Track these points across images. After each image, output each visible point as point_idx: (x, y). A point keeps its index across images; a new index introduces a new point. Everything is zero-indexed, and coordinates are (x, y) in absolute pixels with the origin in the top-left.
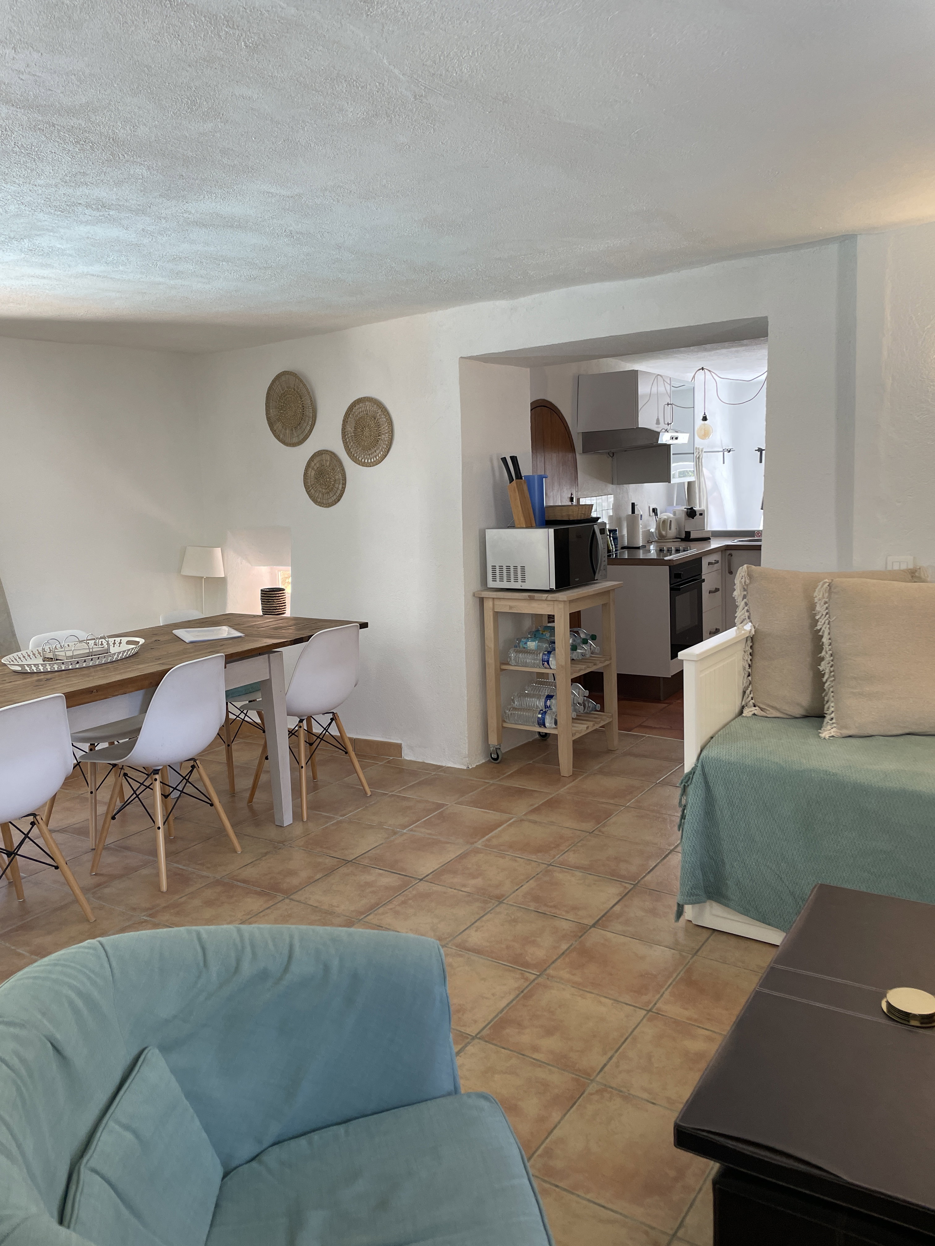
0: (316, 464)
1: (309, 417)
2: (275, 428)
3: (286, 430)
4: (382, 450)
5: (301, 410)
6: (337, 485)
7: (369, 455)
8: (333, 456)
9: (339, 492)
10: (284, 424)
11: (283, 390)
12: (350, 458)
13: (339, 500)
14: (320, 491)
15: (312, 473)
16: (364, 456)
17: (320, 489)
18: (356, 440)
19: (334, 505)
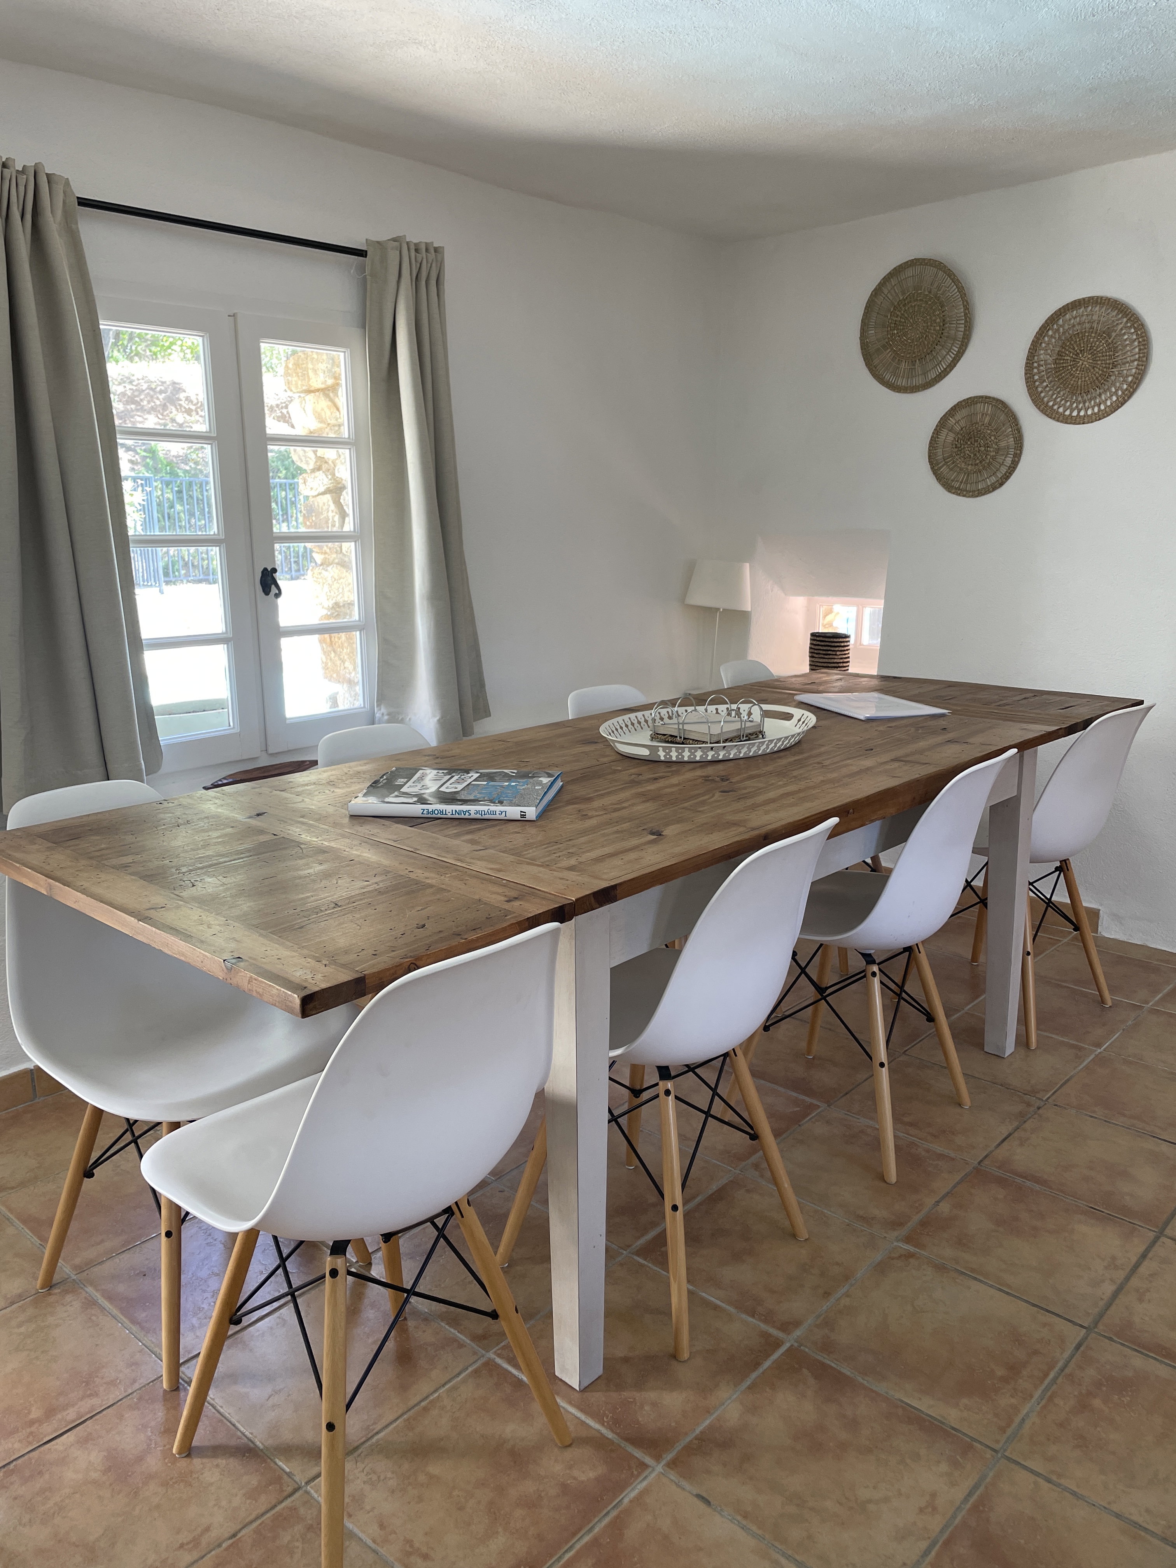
0: (959, 422)
1: (955, 339)
2: (876, 362)
3: (899, 362)
4: (1116, 393)
5: (938, 328)
6: (1000, 459)
7: (1084, 402)
8: (1000, 406)
9: (1004, 470)
10: (897, 353)
11: (903, 293)
12: (1039, 409)
13: (1001, 485)
14: (961, 469)
15: (947, 437)
16: (1071, 405)
17: (963, 465)
18: (1057, 377)
19: (990, 492)
